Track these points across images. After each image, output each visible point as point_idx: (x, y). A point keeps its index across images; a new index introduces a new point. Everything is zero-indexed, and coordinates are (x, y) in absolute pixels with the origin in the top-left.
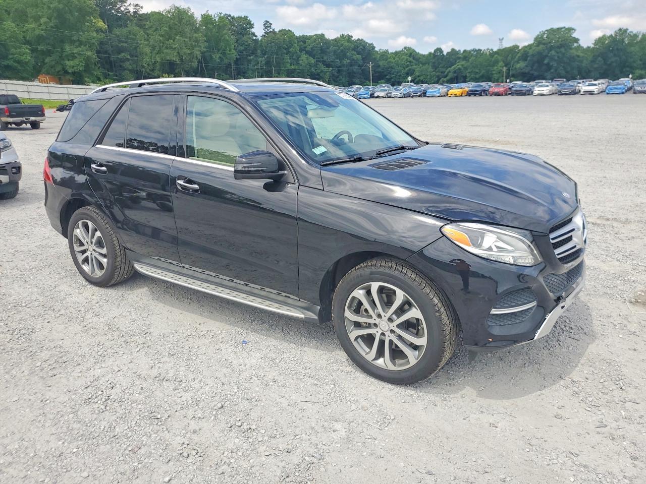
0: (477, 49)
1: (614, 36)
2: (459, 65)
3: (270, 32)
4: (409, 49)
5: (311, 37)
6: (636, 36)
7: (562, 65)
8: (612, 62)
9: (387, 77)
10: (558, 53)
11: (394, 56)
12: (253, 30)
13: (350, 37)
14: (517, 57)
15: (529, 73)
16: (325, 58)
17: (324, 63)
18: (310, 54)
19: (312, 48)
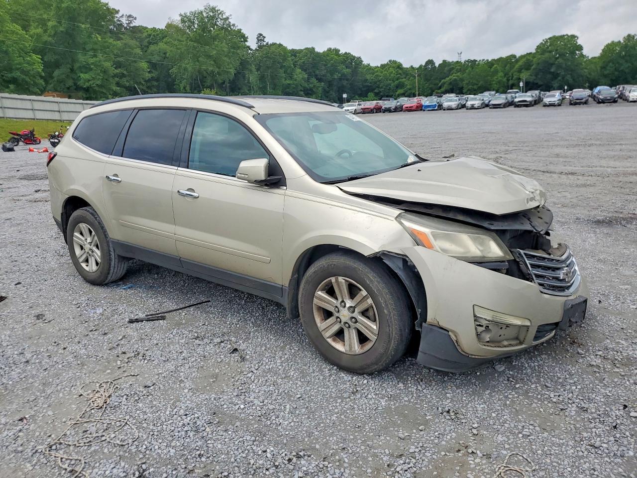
1: (622, 41)
2: (454, 77)
3: (264, 46)
4: (395, 62)
7: (570, 72)
8: (624, 69)
13: (337, 51)
14: (517, 67)
15: (534, 82)
16: (317, 72)
17: (316, 77)
18: (303, 68)
19: (304, 62)
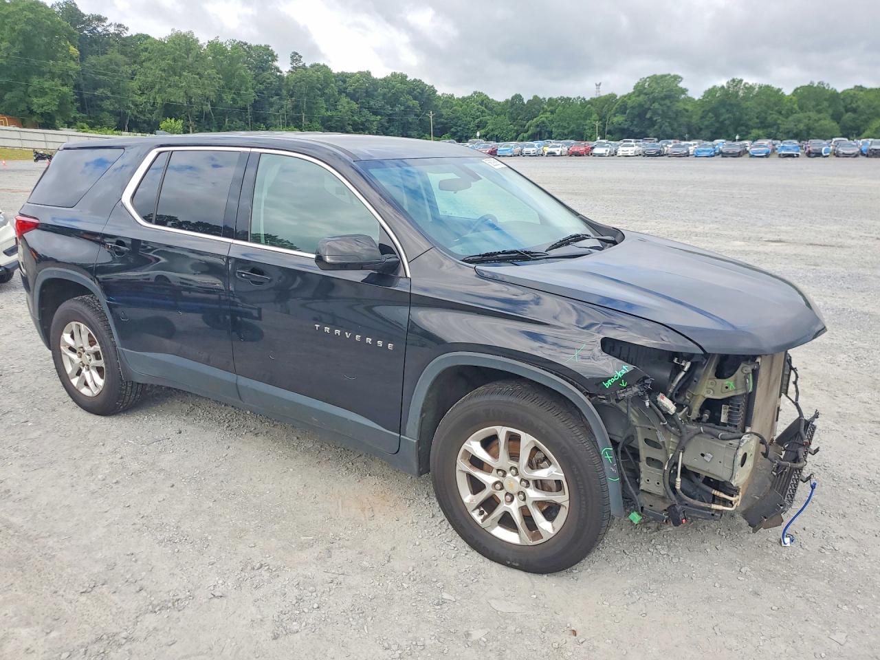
0: (565, 97)
1: (726, 87)
2: (542, 118)
3: (299, 67)
4: (480, 94)
5: (353, 75)
6: (751, 88)
7: (668, 120)
8: (725, 120)
9: (452, 130)
10: (661, 105)
11: (460, 102)
12: (276, 64)
13: (403, 78)
14: (614, 108)
15: (628, 129)
16: (372, 103)
17: (370, 108)
18: (353, 97)
19: (354, 90)
